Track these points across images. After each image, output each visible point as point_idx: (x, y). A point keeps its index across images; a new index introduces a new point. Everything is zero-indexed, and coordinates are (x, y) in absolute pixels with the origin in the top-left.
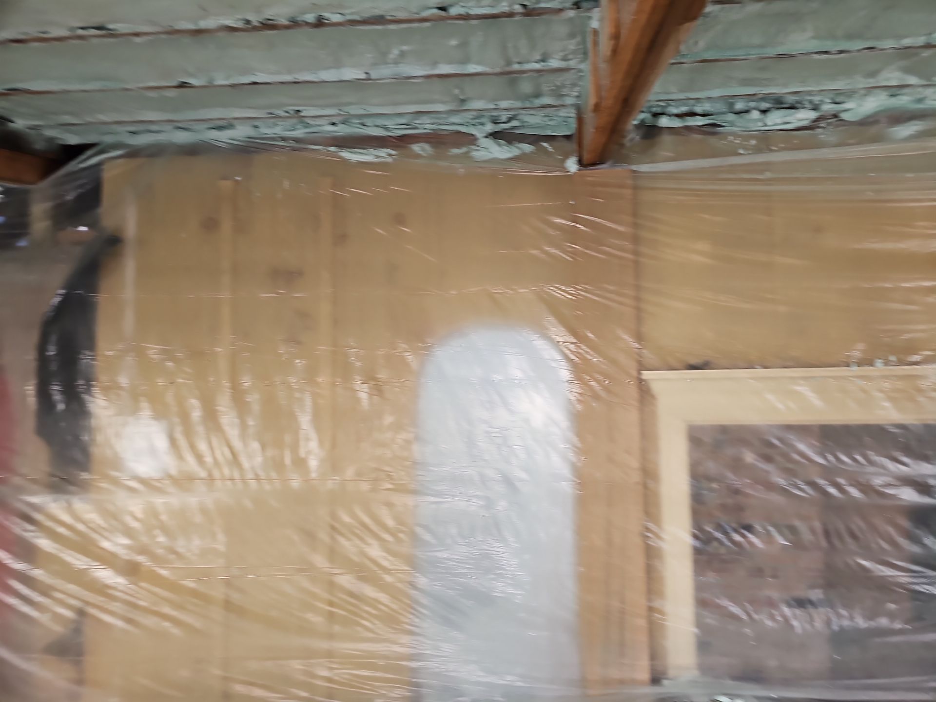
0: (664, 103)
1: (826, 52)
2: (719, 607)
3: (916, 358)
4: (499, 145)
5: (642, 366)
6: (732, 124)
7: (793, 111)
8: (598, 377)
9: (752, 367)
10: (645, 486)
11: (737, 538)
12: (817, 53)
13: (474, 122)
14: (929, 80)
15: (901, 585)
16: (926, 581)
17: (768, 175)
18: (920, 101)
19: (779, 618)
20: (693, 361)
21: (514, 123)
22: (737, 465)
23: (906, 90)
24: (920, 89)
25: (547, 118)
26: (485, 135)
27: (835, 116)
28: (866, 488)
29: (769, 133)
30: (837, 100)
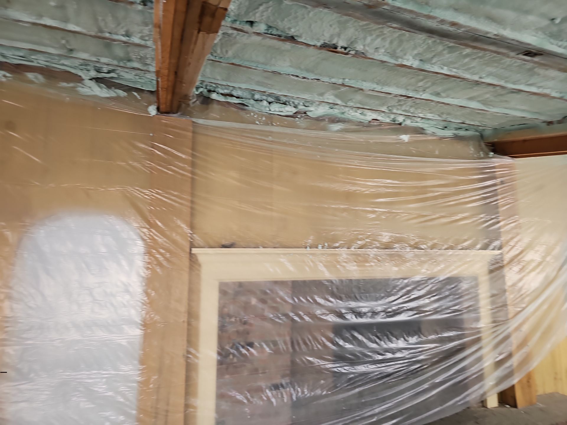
0: (215, 85)
1: (297, 76)
2: (231, 397)
3: (337, 245)
4: (99, 87)
5: (192, 246)
6: (253, 106)
7: (284, 105)
8: (162, 251)
9: (257, 247)
10: (189, 324)
11: (244, 351)
12: (292, 75)
13: (81, 67)
14: (346, 104)
15: (327, 369)
16: (339, 366)
17: (270, 138)
18: (343, 113)
19: (265, 398)
20: (224, 242)
21: (112, 75)
22: (246, 307)
23: (336, 107)
24: (343, 107)
25: (137, 77)
26: (89, 78)
27: (305, 113)
28: (313, 316)
29: (272, 115)
30: (306, 105)
